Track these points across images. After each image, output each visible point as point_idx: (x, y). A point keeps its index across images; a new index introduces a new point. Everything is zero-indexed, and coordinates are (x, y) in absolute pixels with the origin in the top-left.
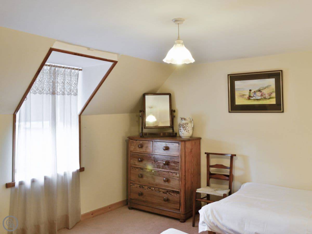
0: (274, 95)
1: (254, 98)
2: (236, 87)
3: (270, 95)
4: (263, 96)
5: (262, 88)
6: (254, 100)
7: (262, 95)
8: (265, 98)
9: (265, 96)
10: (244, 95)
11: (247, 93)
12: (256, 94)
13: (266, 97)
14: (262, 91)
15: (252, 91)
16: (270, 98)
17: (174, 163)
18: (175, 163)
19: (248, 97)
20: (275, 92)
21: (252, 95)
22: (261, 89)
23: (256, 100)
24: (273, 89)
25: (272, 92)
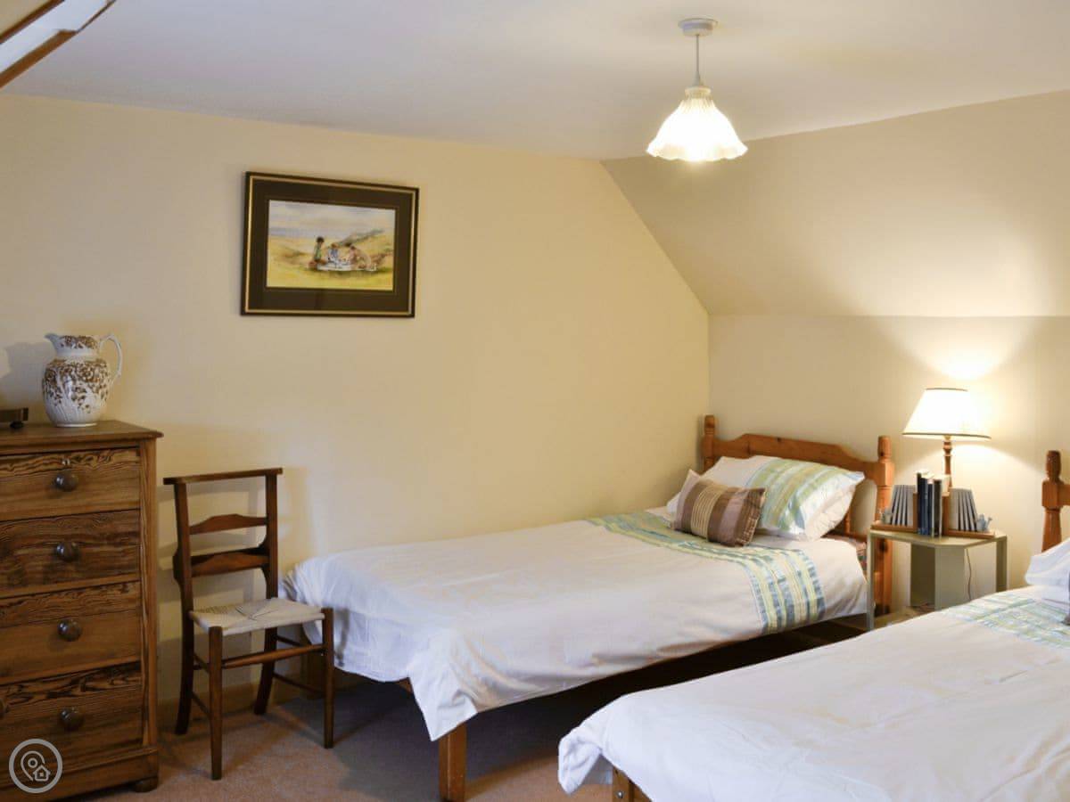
0: (389, 262)
1: (330, 267)
2: (273, 223)
3: (378, 262)
4: (359, 265)
5: (357, 237)
6: (332, 273)
7: (354, 260)
8: (364, 272)
9: (363, 263)
10: (299, 254)
11: (309, 248)
12: (338, 253)
13: (365, 267)
14: (358, 246)
15: (327, 243)
16: (379, 271)
17: (109, 544)
18: (118, 540)
19: (311, 263)
20: (392, 253)
21: (324, 258)
22: (355, 238)
23: (336, 275)
24: (388, 244)
25: (384, 252)
